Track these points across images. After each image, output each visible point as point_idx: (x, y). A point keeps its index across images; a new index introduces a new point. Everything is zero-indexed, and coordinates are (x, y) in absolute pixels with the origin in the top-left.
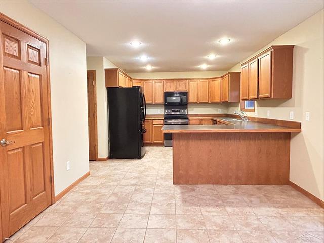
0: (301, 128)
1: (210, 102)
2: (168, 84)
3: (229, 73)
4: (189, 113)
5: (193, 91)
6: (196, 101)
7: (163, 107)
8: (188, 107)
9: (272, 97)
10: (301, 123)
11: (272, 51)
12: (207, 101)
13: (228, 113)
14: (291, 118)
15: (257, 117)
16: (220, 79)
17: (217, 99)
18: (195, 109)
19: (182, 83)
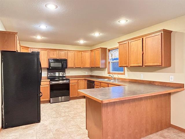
0: (184, 88)
1: (82, 67)
2: (52, 52)
3: (101, 48)
4: (66, 75)
5: (70, 59)
6: (72, 66)
7: (46, 71)
8: (66, 70)
9: (163, 66)
10: (184, 84)
11: (162, 33)
12: (80, 66)
13: (92, 75)
14: (170, 80)
15: (128, 78)
16: (89, 52)
17: (88, 65)
18: (71, 72)
19: (63, 53)
